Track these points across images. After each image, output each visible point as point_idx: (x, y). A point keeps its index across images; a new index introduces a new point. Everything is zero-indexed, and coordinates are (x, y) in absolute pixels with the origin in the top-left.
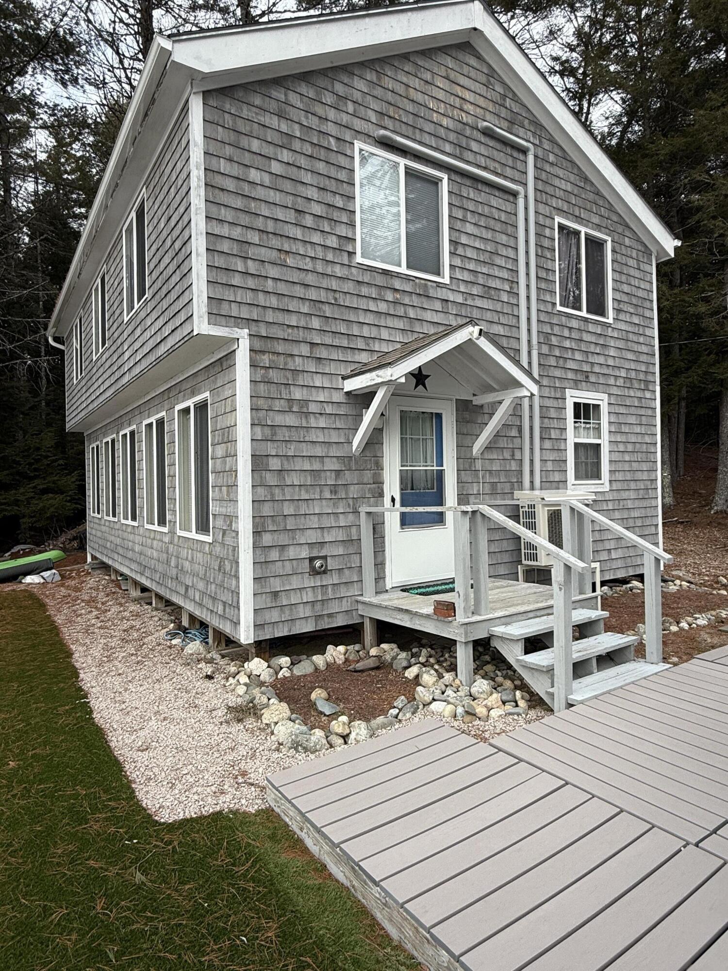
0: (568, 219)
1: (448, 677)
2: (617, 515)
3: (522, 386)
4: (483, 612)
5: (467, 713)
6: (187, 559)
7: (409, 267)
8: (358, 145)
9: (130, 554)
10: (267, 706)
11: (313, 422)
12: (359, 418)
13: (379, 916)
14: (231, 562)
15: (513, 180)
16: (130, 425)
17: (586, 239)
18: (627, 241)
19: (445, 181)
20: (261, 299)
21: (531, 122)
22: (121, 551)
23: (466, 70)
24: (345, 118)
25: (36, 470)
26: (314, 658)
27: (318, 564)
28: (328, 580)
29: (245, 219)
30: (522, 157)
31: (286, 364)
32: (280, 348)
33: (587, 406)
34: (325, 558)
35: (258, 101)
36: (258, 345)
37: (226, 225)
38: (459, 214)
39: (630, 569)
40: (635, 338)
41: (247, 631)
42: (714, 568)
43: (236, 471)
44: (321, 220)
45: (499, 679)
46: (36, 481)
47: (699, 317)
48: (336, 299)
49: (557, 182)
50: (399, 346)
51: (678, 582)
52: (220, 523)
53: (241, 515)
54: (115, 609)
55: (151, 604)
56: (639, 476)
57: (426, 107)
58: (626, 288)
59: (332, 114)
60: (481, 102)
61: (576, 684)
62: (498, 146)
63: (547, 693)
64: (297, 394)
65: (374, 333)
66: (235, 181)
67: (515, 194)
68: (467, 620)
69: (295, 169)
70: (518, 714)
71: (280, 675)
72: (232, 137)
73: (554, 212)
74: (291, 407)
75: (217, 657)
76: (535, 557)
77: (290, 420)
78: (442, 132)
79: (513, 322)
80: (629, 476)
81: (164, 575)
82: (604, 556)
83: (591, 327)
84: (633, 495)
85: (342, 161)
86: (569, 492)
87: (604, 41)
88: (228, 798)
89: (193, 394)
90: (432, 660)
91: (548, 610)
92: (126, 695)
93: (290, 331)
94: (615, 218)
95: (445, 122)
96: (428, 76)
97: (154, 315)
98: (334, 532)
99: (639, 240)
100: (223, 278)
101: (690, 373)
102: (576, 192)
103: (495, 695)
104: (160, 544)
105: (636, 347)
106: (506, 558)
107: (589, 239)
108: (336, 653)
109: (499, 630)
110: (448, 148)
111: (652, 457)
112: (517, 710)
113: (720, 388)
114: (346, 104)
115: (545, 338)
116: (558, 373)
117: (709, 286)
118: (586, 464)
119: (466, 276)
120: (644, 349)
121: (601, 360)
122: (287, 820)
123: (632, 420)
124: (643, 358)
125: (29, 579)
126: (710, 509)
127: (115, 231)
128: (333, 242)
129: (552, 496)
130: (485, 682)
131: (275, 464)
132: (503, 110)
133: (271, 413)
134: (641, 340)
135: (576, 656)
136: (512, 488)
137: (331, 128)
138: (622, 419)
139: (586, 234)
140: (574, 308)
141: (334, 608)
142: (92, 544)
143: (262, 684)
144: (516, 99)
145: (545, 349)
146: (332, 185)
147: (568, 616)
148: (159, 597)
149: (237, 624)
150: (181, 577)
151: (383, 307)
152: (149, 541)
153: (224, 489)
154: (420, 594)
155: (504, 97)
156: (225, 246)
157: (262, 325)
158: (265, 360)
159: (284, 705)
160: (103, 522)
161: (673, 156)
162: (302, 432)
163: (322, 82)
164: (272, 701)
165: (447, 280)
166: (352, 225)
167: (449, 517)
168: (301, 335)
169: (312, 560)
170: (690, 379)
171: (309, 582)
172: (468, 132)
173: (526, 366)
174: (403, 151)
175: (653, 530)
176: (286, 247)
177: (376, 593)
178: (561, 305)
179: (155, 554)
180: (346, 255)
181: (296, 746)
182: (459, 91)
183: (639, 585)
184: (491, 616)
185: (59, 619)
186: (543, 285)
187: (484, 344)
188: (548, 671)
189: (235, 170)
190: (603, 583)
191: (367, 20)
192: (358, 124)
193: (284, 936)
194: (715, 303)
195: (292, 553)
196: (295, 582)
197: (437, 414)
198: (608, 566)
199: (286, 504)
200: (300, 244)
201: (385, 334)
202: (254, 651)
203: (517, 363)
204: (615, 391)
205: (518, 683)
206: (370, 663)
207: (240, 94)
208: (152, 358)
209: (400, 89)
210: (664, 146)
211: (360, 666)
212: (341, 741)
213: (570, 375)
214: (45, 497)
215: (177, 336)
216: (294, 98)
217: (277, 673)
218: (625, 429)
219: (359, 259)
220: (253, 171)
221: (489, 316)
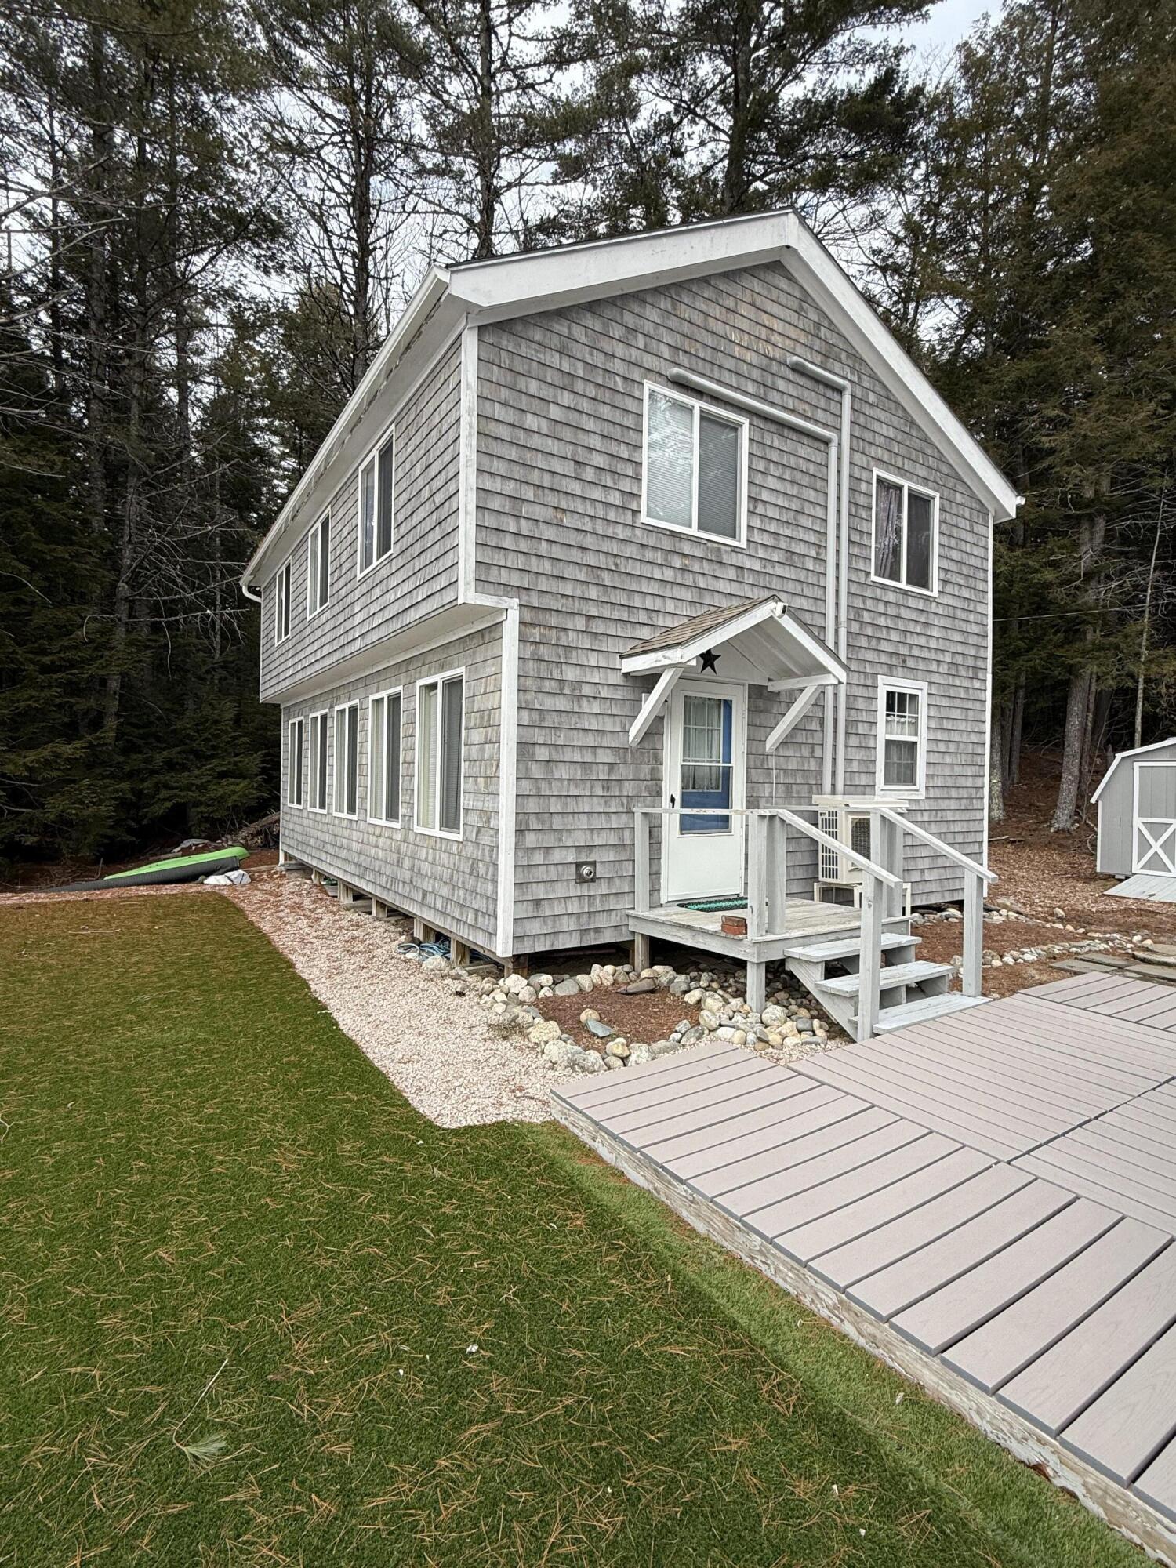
0: (888, 471)
1: (735, 1002)
2: (934, 828)
3: (829, 672)
4: (777, 930)
5: (760, 1039)
6: (426, 860)
7: (700, 527)
8: (648, 385)
9: (344, 854)
10: (532, 1025)
11: (586, 707)
12: (637, 704)
13: (684, 1214)
14: (487, 864)
15: (825, 425)
16: (349, 699)
17: (910, 495)
18: (959, 498)
19: (746, 427)
20: (534, 564)
21: (849, 355)
22: (330, 849)
23: (775, 294)
24: (634, 354)
25: (214, 748)
26: (579, 977)
27: (586, 870)
28: (595, 889)
29: (519, 472)
30: (836, 397)
31: (558, 639)
32: (553, 620)
33: (902, 696)
34: (593, 864)
35: (538, 336)
36: (528, 618)
37: (498, 479)
38: (760, 465)
39: (947, 894)
40: (963, 616)
41: (505, 943)
42: (1050, 898)
43: (498, 760)
44: (603, 473)
45: (794, 1008)
46: (215, 762)
47: (1047, 585)
48: (616, 565)
49: (876, 426)
50: (685, 620)
51: (1004, 912)
52: (473, 819)
53: (503, 811)
54: (327, 919)
55: (370, 913)
56: (962, 782)
57: (727, 338)
58: (955, 555)
59: (620, 350)
60: (793, 333)
61: (882, 1013)
62: (809, 384)
63: (850, 1021)
64: (570, 674)
65: (658, 604)
66: (510, 429)
67: (826, 442)
68: (760, 939)
69: (576, 414)
70: (817, 1044)
71: (541, 995)
72: (508, 378)
73: (872, 463)
74: (562, 689)
75: (463, 973)
76: (834, 874)
77: (561, 703)
78: (744, 369)
79: (819, 593)
80: (950, 782)
81: (394, 879)
82: (916, 876)
83: (911, 602)
84: (953, 805)
85: (630, 404)
86: (877, 798)
87: (939, 231)
88: (510, 1109)
89: (442, 668)
90: (715, 985)
91: (853, 932)
92: (370, 1009)
93: (564, 601)
94: (945, 470)
95: (749, 356)
96: (730, 303)
97: (401, 575)
98: (604, 834)
99: (973, 497)
100: (492, 540)
101: (1031, 655)
102: (899, 438)
103: (789, 1023)
104: (388, 842)
105: (964, 627)
106: (800, 873)
107: (914, 497)
108: (603, 974)
109: (796, 951)
110: (751, 388)
111: (978, 760)
112: (814, 1039)
113: (1067, 676)
114: (636, 337)
115: (856, 613)
116: (869, 656)
117: (1060, 548)
118: (899, 765)
119: (766, 539)
120: (975, 629)
121: (922, 641)
122: (576, 1131)
123: (956, 714)
124: (973, 640)
125: (212, 880)
126: (1049, 827)
127: (347, 469)
128: (615, 498)
129: (858, 803)
130: (779, 1008)
131: (542, 754)
132: (817, 341)
133: (540, 695)
134: (972, 617)
135: (884, 984)
136: (810, 791)
137: (618, 366)
138: (944, 713)
139: (910, 489)
140: (891, 578)
141: (601, 921)
142: (287, 841)
143: (522, 1003)
144: (832, 329)
145: (855, 627)
146: (617, 432)
147: (877, 941)
148: (382, 905)
149: (492, 934)
150: (418, 881)
151: (669, 575)
152: (373, 839)
153: (481, 780)
154: (702, 910)
155: (818, 325)
156: (496, 503)
157: (533, 593)
158: (536, 634)
159: (553, 1024)
160: (305, 814)
161: (1020, 385)
162: (574, 719)
163: (609, 312)
164: (537, 1020)
165: (743, 544)
166: (637, 479)
167: (737, 822)
168: (576, 606)
169: (579, 865)
170: (1032, 663)
171: (575, 890)
172: (775, 368)
173: (831, 646)
174: (699, 392)
175: (976, 847)
176: (564, 505)
177: (651, 907)
178: (877, 574)
179: (381, 854)
180: (629, 513)
181: (573, 1065)
182: (765, 319)
183: (958, 913)
184: (787, 935)
185: (266, 927)
186: (856, 551)
187: (789, 624)
188: (851, 998)
189: (509, 416)
190: (914, 909)
191: (664, 240)
192: (649, 361)
193: (593, 1224)
194: (1067, 569)
195: (557, 856)
196: (560, 890)
197: (726, 701)
198: (920, 888)
199: (553, 799)
200: (579, 501)
201: (670, 607)
202: (511, 966)
203: (821, 642)
204: (937, 678)
205: (815, 1013)
206: (645, 985)
207: (519, 327)
208: (395, 625)
209: (698, 318)
210: (1010, 370)
211: (632, 988)
212: (620, 1063)
213: (884, 659)
214: (224, 781)
215: (435, 603)
216: (578, 332)
217: (537, 993)
218: (946, 725)
219: (644, 518)
220: (529, 416)
221: (790, 586)
